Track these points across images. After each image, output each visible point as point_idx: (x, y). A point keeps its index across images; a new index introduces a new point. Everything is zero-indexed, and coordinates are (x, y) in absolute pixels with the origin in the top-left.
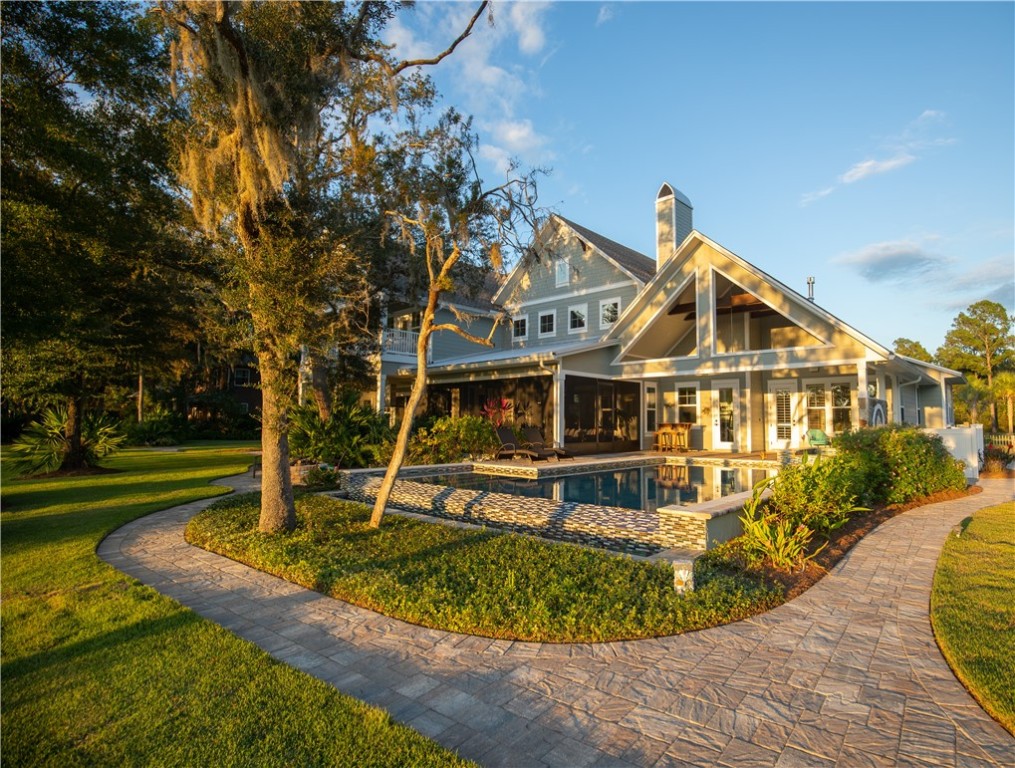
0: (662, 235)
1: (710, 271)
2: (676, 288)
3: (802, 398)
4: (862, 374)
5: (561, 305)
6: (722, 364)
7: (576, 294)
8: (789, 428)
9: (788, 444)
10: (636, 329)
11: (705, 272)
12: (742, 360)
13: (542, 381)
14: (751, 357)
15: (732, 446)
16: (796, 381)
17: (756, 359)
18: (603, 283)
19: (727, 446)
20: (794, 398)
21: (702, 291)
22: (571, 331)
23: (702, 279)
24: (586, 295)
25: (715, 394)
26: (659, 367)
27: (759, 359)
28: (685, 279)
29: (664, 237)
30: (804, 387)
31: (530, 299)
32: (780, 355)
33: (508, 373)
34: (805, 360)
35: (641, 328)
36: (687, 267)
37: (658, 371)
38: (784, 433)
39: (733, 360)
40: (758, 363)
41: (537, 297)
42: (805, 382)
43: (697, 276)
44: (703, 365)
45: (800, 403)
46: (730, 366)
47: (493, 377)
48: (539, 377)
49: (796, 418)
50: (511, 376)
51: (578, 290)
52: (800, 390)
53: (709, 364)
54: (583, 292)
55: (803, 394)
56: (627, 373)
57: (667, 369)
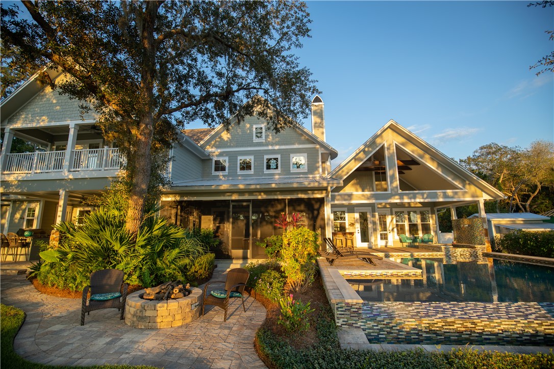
0: (316, 123)
1: (394, 144)
2: (371, 152)
3: (393, 218)
4: (482, 206)
5: (258, 155)
6: (405, 197)
7: (270, 148)
8: (386, 234)
9: (387, 243)
10: (344, 173)
11: (390, 145)
12: (417, 196)
13: (313, 202)
14: (423, 194)
15: (368, 245)
16: (389, 209)
17: (425, 196)
18: (293, 144)
19: (365, 245)
20: (389, 219)
21: (389, 155)
22: (266, 171)
23: (388, 149)
24: (278, 149)
25: (357, 215)
26: (363, 197)
27: (427, 195)
28: (377, 147)
29: (317, 125)
30: (394, 213)
31: (230, 147)
32: (439, 194)
33: (276, 195)
34: (452, 197)
35: (348, 173)
36: (378, 141)
37: (362, 199)
38: (384, 237)
39: (412, 195)
40: (427, 198)
41: (237, 146)
42: (394, 210)
43: (386, 146)
44: (393, 197)
45: (392, 221)
46: (411, 199)
47: (260, 197)
48: (309, 199)
49: (391, 229)
50: (280, 197)
51: (272, 145)
52: (392, 214)
53: (397, 197)
54: (277, 147)
55: (393, 216)
56: (338, 200)
57: (368, 199)
